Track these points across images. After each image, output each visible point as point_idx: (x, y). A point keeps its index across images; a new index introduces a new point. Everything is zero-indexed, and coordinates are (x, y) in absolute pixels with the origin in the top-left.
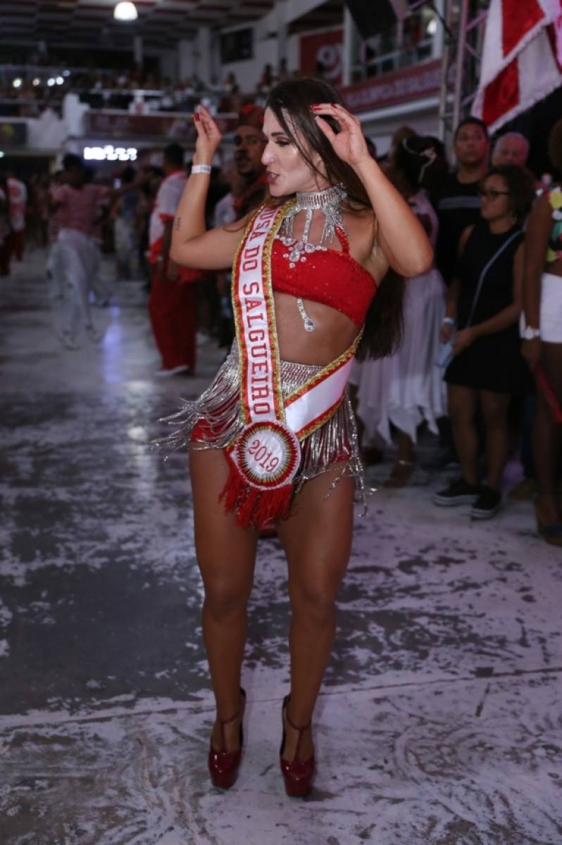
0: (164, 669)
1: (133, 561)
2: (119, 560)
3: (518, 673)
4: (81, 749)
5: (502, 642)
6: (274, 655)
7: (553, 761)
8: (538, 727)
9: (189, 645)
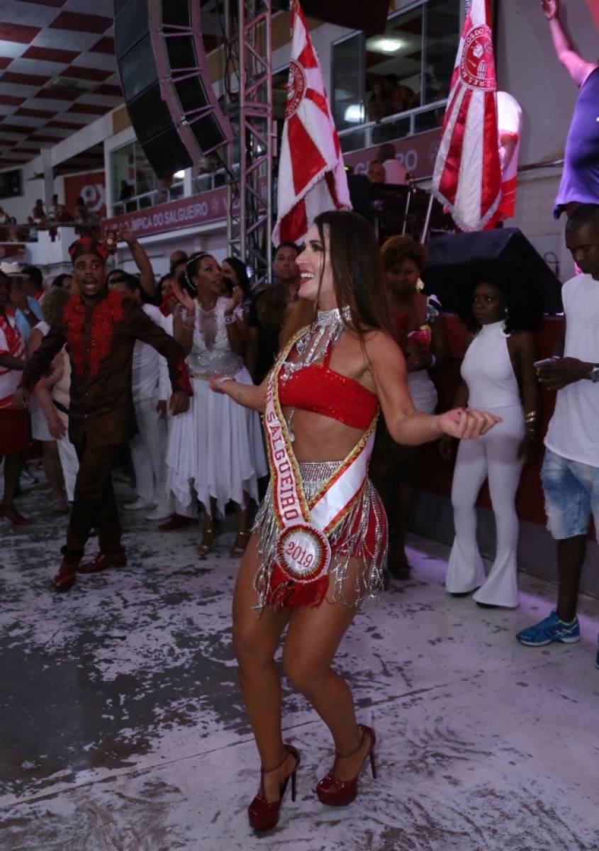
0: (91, 743)
1: (25, 646)
2: (11, 646)
3: (392, 699)
4: (39, 827)
5: (370, 675)
6: (184, 714)
7: (443, 766)
8: (423, 741)
9: (105, 716)
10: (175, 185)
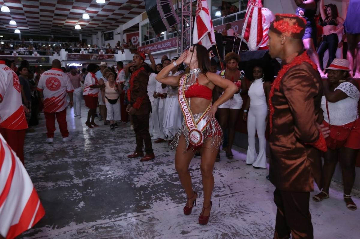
0: (132, 205)
1: (112, 176)
2: (108, 176)
3: (226, 195)
4: (116, 229)
5: (219, 188)
6: (161, 198)
7: (241, 215)
8: (235, 208)
9: (136, 198)
10: (161, 36)
